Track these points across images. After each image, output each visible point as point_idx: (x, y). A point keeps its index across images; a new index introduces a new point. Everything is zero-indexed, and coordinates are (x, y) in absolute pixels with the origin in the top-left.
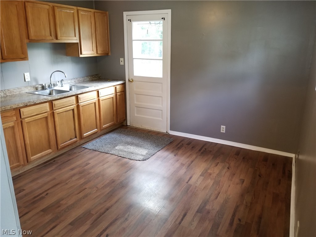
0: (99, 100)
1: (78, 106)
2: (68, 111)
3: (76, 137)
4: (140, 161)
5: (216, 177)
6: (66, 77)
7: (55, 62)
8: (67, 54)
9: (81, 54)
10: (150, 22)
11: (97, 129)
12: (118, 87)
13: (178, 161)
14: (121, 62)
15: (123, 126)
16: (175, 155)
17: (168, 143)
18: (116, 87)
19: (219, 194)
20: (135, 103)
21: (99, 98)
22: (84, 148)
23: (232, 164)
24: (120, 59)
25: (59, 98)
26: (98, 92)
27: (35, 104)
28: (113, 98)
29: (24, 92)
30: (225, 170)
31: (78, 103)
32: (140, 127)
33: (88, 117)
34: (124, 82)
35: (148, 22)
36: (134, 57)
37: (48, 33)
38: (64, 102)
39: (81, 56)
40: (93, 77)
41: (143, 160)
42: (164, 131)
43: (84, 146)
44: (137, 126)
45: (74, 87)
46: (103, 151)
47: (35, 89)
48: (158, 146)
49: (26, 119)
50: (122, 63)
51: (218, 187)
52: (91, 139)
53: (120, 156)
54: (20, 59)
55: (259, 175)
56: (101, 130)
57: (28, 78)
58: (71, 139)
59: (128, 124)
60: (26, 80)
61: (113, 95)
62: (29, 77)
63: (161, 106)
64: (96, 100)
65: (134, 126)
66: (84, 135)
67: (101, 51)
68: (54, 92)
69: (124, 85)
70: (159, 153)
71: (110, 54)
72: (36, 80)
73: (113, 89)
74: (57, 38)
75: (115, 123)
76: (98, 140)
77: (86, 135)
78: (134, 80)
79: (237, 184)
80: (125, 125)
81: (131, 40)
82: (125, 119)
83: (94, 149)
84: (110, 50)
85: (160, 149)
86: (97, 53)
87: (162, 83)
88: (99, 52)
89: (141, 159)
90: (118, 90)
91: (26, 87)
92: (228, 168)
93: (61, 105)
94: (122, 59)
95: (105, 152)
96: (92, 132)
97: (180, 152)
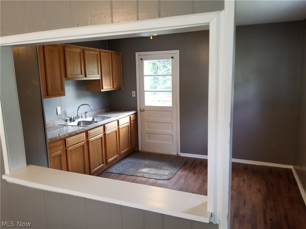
0: (119, 128)
1: (105, 134)
2: (98, 139)
3: (103, 163)
4: (165, 180)
5: (237, 188)
6: (91, 109)
7: (79, 97)
8: (88, 90)
9: (102, 89)
10: (159, 61)
11: (117, 155)
12: (132, 116)
13: (198, 178)
14: (133, 94)
15: (135, 151)
16: (194, 174)
17: (183, 163)
18: (130, 117)
19: (245, 202)
20: (146, 129)
21: (119, 127)
22: (110, 172)
23: (245, 177)
24: (132, 92)
25: (92, 127)
26: (118, 121)
27: (77, 134)
28: (128, 126)
29: (56, 124)
30: (242, 183)
31: (105, 131)
32: (152, 151)
33: (111, 144)
34: (136, 112)
35: (158, 61)
36: (145, 90)
37: (79, 72)
38: (96, 131)
39: (102, 91)
40: (107, 109)
41: (168, 180)
42: (175, 153)
43: (109, 171)
44: (148, 151)
45: (96, 118)
46: (129, 174)
47: (65, 121)
48: (176, 166)
49: (69, 148)
50: (134, 96)
51: (242, 196)
52: (112, 165)
53: (146, 178)
54: (60, 95)
55: (271, 185)
56: (120, 156)
57: (59, 112)
58: (100, 165)
59: (140, 149)
60: (58, 114)
61: (128, 124)
62: (60, 110)
63: (171, 131)
64: (116, 129)
65: (145, 151)
66: (109, 160)
67: (117, 86)
68: (82, 122)
69: (136, 114)
70: (179, 173)
71: (122, 88)
72: (65, 114)
73: (128, 118)
74: (86, 76)
75: (130, 149)
76: (118, 165)
77: (110, 160)
78: (145, 109)
79: (256, 193)
80: (137, 150)
81: (142, 76)
82: (137, 145)
83: (119, 172)
84: (123, 85)
85: (178, 169)
86: (113, 88)
87: (172, 111)
88: (115, 87)
89: (166, 179)
90: (132, 119)
91: (58, 119)
92: (244, 181)
93: (94, 134)
94: (133, 92)
95: (131, 174)
96: (114, 158)
97: (197, 170)
